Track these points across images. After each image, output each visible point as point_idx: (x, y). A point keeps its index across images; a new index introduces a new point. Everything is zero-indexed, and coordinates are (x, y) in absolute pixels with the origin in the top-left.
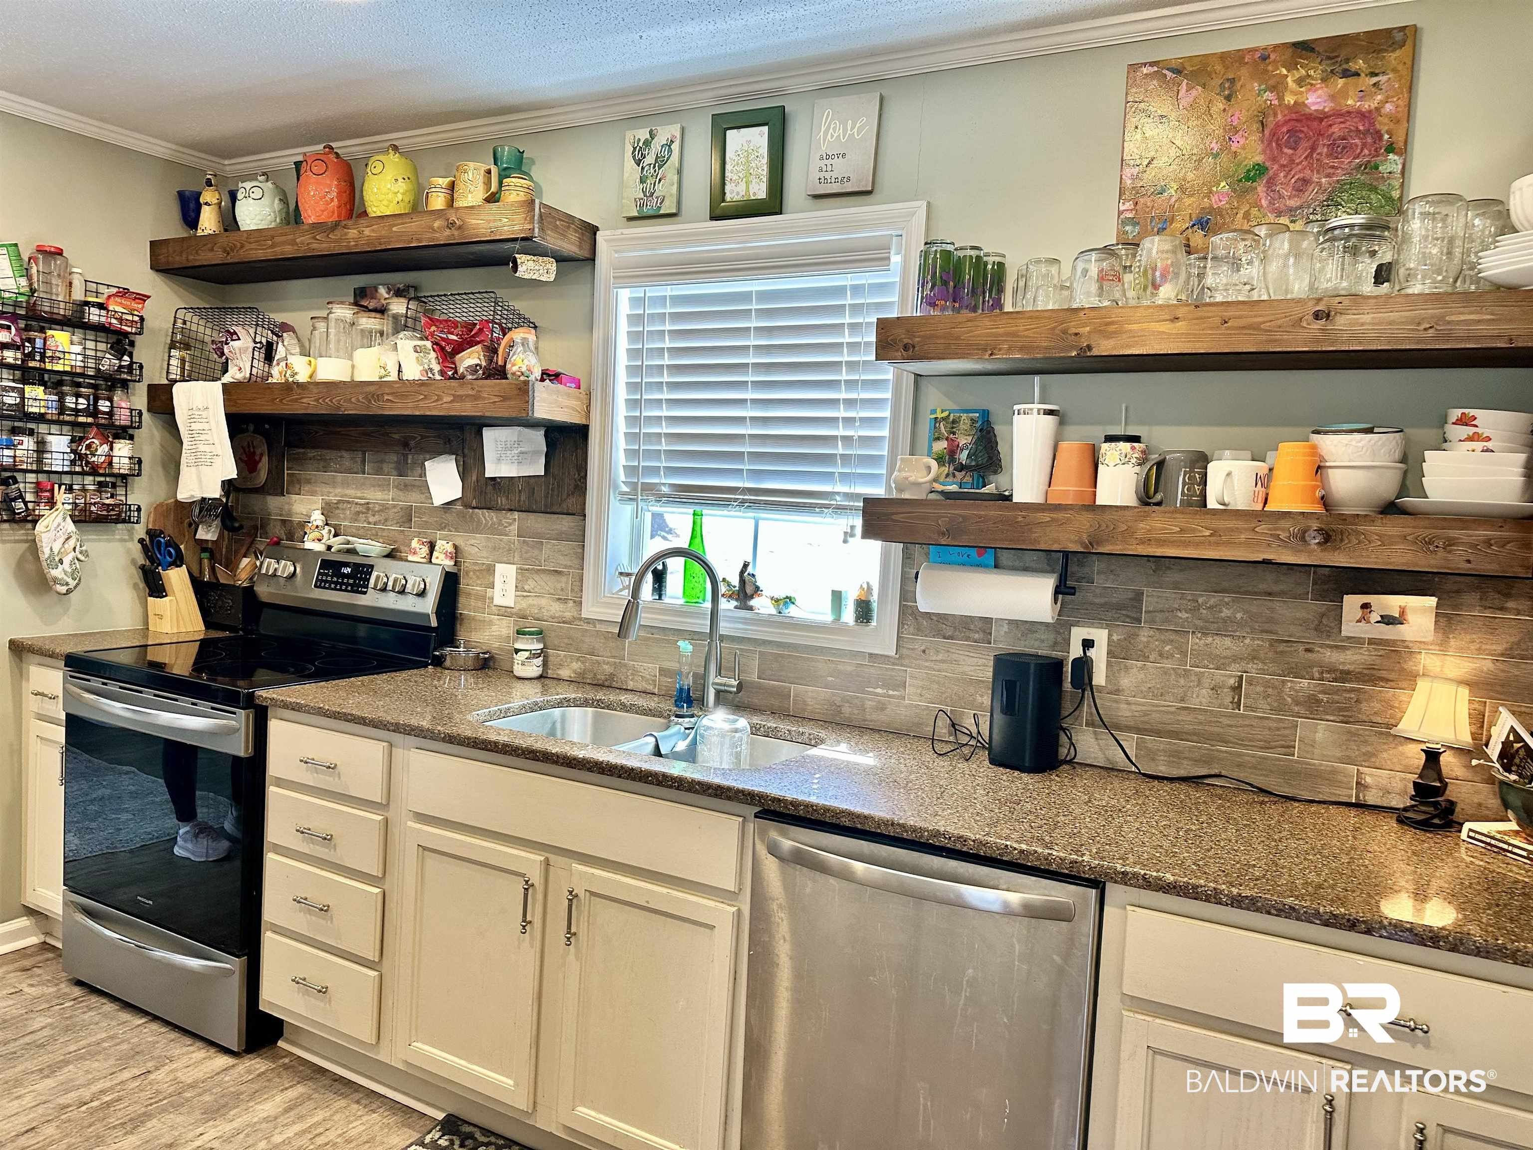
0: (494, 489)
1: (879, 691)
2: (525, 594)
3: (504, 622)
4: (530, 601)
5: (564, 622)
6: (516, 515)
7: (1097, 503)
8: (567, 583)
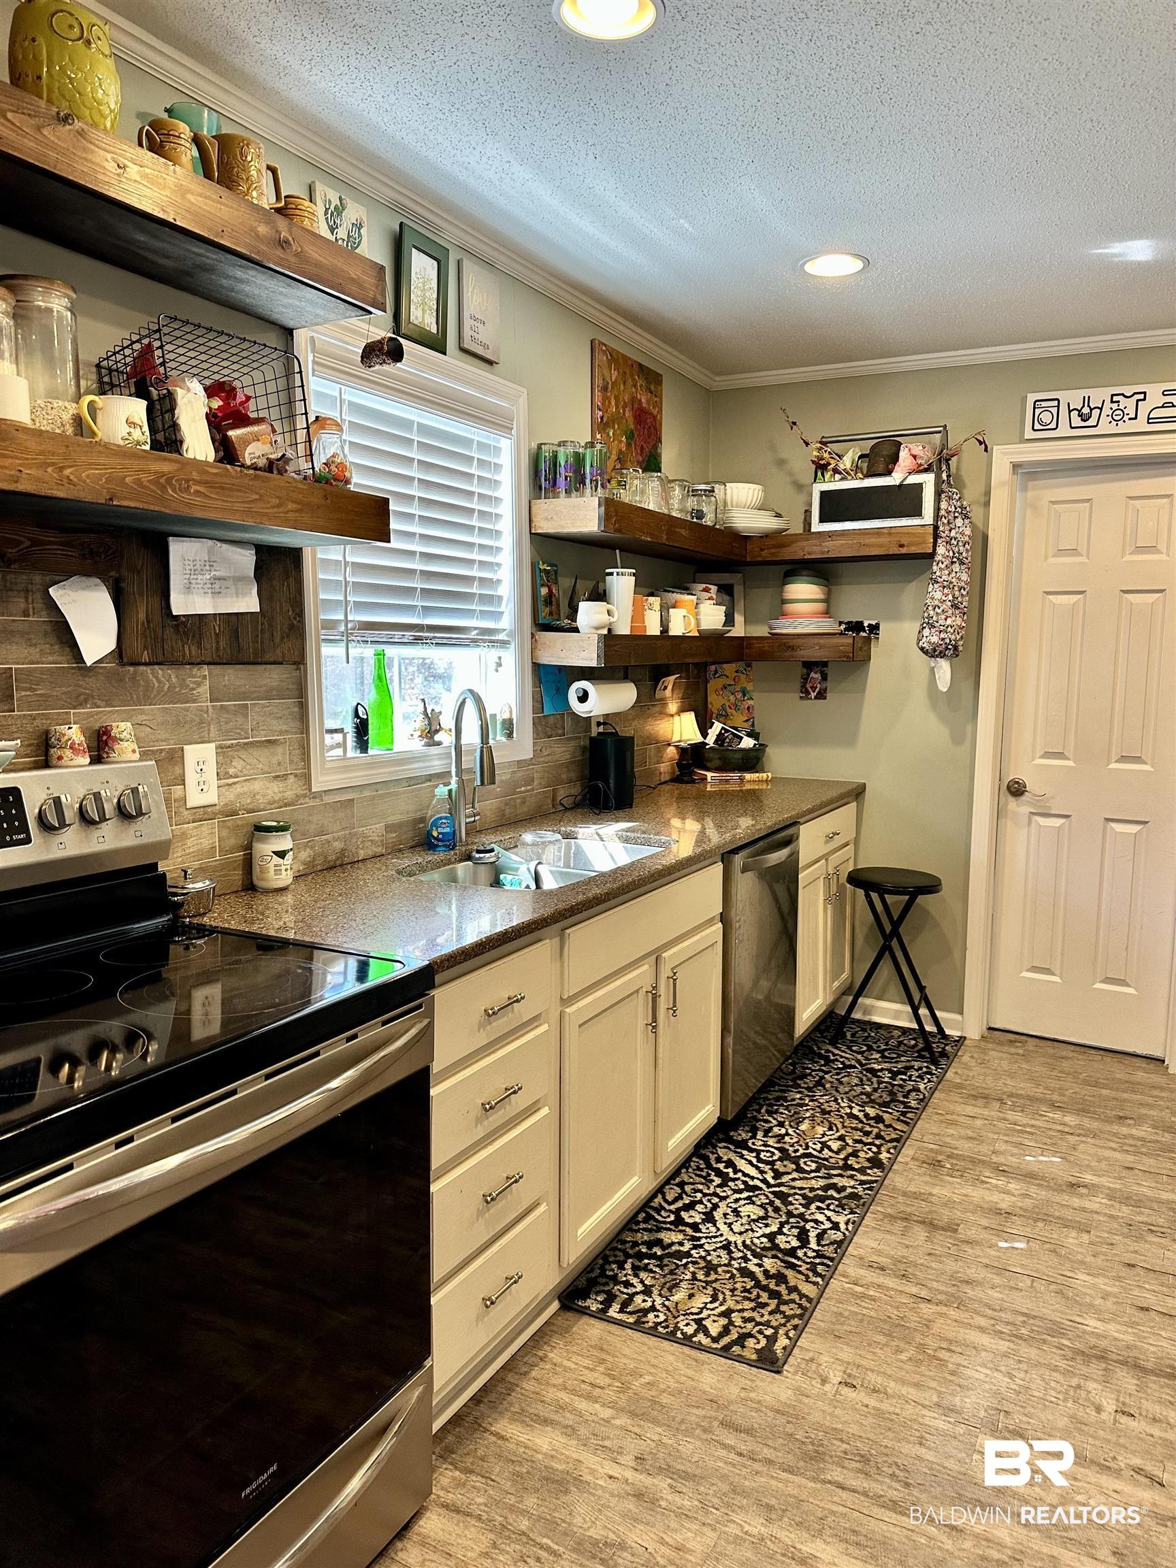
0: (177, 632)
1: (523, 789)
2: (231, 781)
3: (204, 829)
4: (238, 789)
5: (286, 805)
6: (205, 670)
7: (671, 633)
8: (284, 754)
